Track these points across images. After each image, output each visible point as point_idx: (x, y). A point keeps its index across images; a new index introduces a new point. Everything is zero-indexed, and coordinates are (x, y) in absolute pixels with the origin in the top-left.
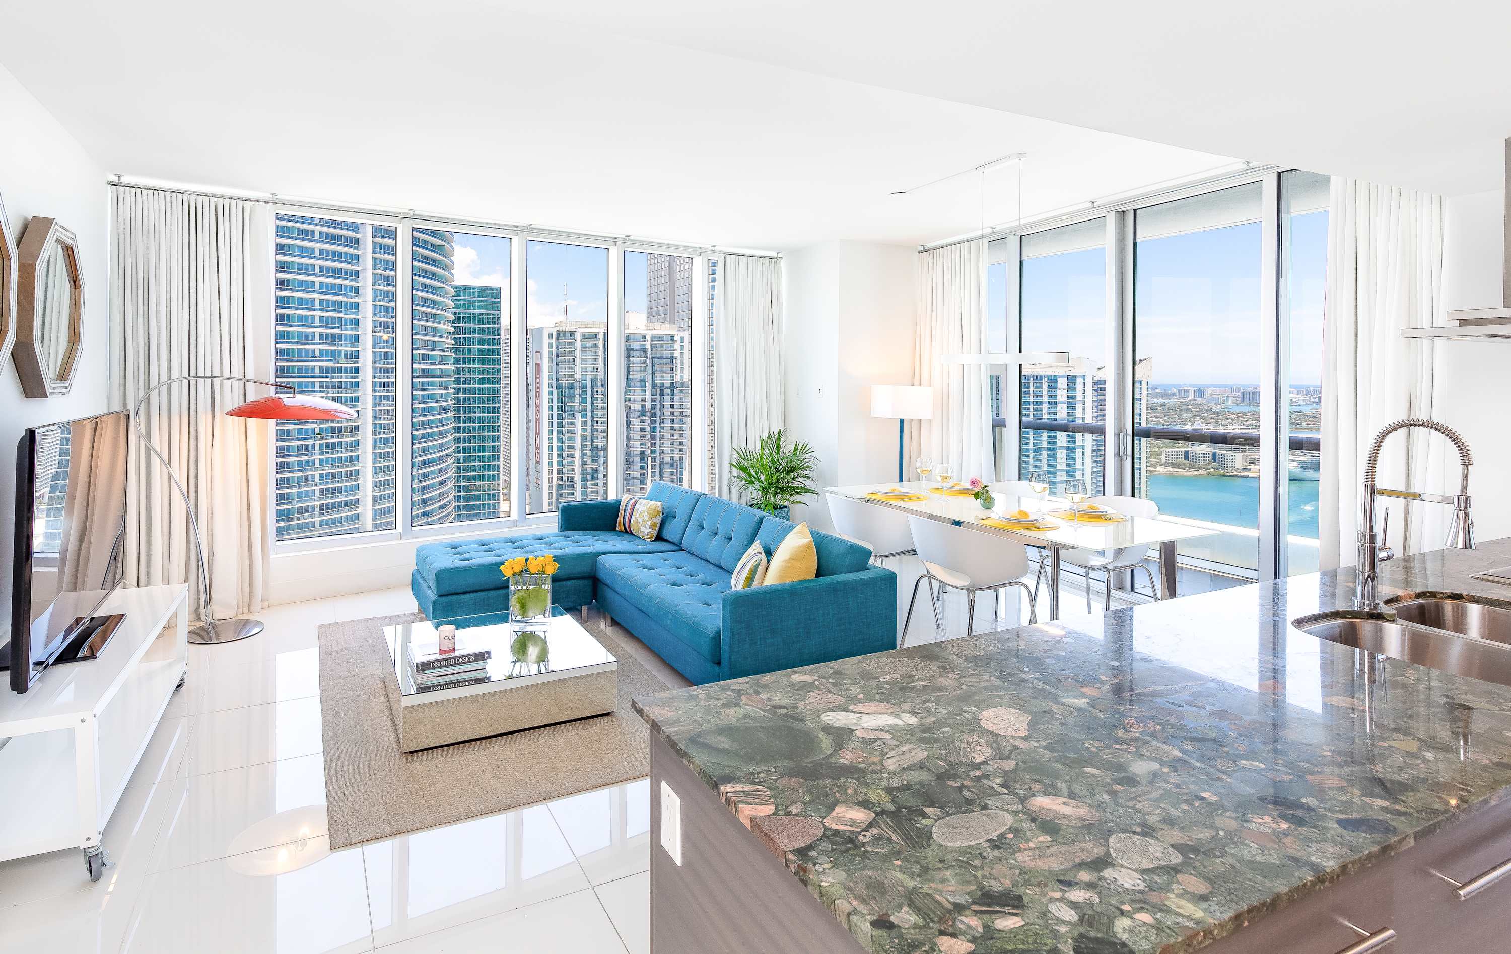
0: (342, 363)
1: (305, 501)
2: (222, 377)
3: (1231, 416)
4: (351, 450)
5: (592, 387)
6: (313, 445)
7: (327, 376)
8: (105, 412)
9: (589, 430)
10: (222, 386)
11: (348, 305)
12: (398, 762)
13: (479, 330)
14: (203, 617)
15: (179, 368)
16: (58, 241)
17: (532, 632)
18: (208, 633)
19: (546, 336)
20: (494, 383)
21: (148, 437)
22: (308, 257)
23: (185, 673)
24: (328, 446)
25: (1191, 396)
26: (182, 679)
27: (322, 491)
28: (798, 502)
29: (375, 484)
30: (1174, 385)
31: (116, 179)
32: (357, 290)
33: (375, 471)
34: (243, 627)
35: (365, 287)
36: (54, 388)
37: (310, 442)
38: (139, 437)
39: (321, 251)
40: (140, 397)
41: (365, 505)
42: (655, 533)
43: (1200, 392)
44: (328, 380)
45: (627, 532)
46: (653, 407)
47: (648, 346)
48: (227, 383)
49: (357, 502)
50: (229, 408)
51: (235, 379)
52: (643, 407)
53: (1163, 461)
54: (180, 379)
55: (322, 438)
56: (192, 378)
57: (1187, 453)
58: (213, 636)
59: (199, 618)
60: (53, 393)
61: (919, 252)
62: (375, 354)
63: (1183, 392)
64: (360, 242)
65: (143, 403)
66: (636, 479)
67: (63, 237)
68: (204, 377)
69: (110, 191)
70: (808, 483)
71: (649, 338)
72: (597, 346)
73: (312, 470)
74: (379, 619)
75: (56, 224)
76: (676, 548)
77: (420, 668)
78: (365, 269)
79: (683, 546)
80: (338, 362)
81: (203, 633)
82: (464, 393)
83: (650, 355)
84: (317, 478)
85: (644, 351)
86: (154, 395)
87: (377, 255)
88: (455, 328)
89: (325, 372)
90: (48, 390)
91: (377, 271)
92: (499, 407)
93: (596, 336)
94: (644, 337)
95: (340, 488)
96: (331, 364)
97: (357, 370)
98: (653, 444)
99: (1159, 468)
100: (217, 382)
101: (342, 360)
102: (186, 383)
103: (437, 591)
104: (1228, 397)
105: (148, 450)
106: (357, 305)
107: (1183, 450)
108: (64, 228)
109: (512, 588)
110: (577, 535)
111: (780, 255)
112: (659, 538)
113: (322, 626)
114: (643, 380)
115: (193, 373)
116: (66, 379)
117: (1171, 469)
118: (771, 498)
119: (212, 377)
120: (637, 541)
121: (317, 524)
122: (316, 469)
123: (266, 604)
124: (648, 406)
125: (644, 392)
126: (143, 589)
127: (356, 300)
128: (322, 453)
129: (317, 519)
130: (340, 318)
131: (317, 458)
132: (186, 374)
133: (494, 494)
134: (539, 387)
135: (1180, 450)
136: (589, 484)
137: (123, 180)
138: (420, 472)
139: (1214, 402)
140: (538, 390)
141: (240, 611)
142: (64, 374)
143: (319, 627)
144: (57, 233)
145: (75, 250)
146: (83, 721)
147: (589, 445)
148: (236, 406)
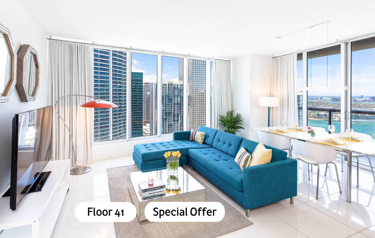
0: (105, 92)
1: (97, 126)
2: (79, 95)
3: (330, 104)
4: (107, 113)
5: (165, 97)
6: (98, 112)
7: (101, 95)
8: (47, 106)
9: (164, 108)
10: (79, 98)
11: (106, 77)
12: (138, 225)
13: (138, 83)
14: (74, 166)
15: (67, 93)
16: (31, 52)
17: (173, 175)
18: (76, 171)
19: (154, 85)
20: (141, 96)
21: (59, 113)
22: (97, 66)
23: (69, 187)
24: (102, 112)
25: (319, 99)
26: (69, 189)
27: (100, 123)
28: (238, 131)
29: (113, 122)
30: (314, 97)
31: (49, 38)
32: (108, 73)
33: (113, 118)
34: (85, 169)
35: (110, 73)
36: (30, 99)
37: (98, 111)
38: (56, 113)
39: (100, 64)
40: (56, 101)
41: (110, 127)
42: (203, 141)
43: (321, 98)
44: (102, 96)
45: (193, 141)
46: (180, 102)
47: (179, 87)
48: (81, 97)
49: (109, 126)
50: (81, 105)
51: (83, 96)
52: (178, 102)
53: (312, 116)
54: (67, 96)
55: (100, 110)
56: (71, 95)
57: (318, 114)
58: (77, 172)
59: (73, 166)
60: (30, 101)
61: (272, 58)
62: (113, 89)
63: (317, 98)
64: (109, 62)
65: (57, 103)
66: (176, 120)
67: (33, 51)
68: (74, 95)
69: (48, 41)
70: (240, 125)
71: (179, 85)
72: (166, 87)
73: (98, 118)
74: (124, 167)
75: (30, 47)
76: (210, 147)
77: (144, 191)
78: (110, 69)
79: (213, 146)
80: (104, 91)
81: (74, 171)
82: (134, 99)
83: (179, 89)
84: (99, 120)
85: (178, 88)
86: (60, 100)
87: (113, 65)
88: (132, 83)
89: (101, 94)
90: (28, 99)
91: (113, 69)
92: (142, 102)
93: (166, 84)
94: (178, 85)
95: (104, 122)
96: (102, 92)
97: (108, 93)
98: (181, 112)
99: (310, 118)
100: (78, 97)
101: (105, 91)
102: (69, 97)
103: (142, 160)
104: (329, 100)
105: (59, 117)
106: (108, 77)
107: (317, 113)
108: (33, 48)
109: (167, 161)
110: (180, 142)
111: (230, 60)
112: (204, 143)
113: (108, 169)
114: (178, 96)
115: (71, 94)
116: (34, 96)
117: (314, 118)
118: (230, 129)
119: (76, 95)
120: (197, 144)
121: (99, 131)
122: (99, 118)
123: (91, 161)
124: (179, 102)
125: (178, 99)
126: (57, 161)
127: (108, 76)
128: (100, 114)
129: (99, 130)
130: (104, 81)
131: (99, 115)
132: (69, 94)
133: (141, 124)
134: (152, 97)
135: (316, 113)
136: (164, 122)
137: (52, 38)
138: (124, 119)
139: (325, 101)
140: (152, 98)
141: (84, 164)
142: (33, 94)
143: (107, 169)
144: (31, 50)
145: (37, 56)
146: (35, 222)
147: (164, 112)
148: (83, 104)
